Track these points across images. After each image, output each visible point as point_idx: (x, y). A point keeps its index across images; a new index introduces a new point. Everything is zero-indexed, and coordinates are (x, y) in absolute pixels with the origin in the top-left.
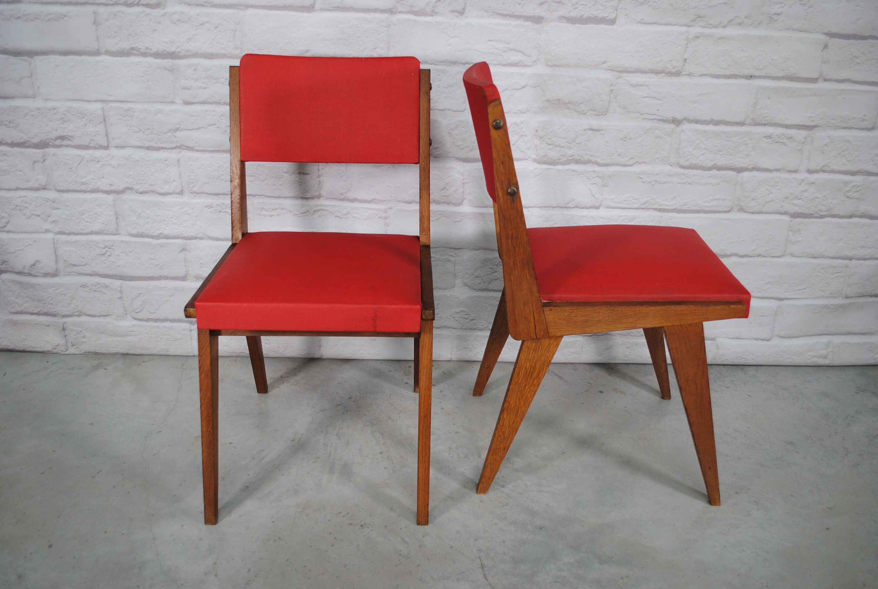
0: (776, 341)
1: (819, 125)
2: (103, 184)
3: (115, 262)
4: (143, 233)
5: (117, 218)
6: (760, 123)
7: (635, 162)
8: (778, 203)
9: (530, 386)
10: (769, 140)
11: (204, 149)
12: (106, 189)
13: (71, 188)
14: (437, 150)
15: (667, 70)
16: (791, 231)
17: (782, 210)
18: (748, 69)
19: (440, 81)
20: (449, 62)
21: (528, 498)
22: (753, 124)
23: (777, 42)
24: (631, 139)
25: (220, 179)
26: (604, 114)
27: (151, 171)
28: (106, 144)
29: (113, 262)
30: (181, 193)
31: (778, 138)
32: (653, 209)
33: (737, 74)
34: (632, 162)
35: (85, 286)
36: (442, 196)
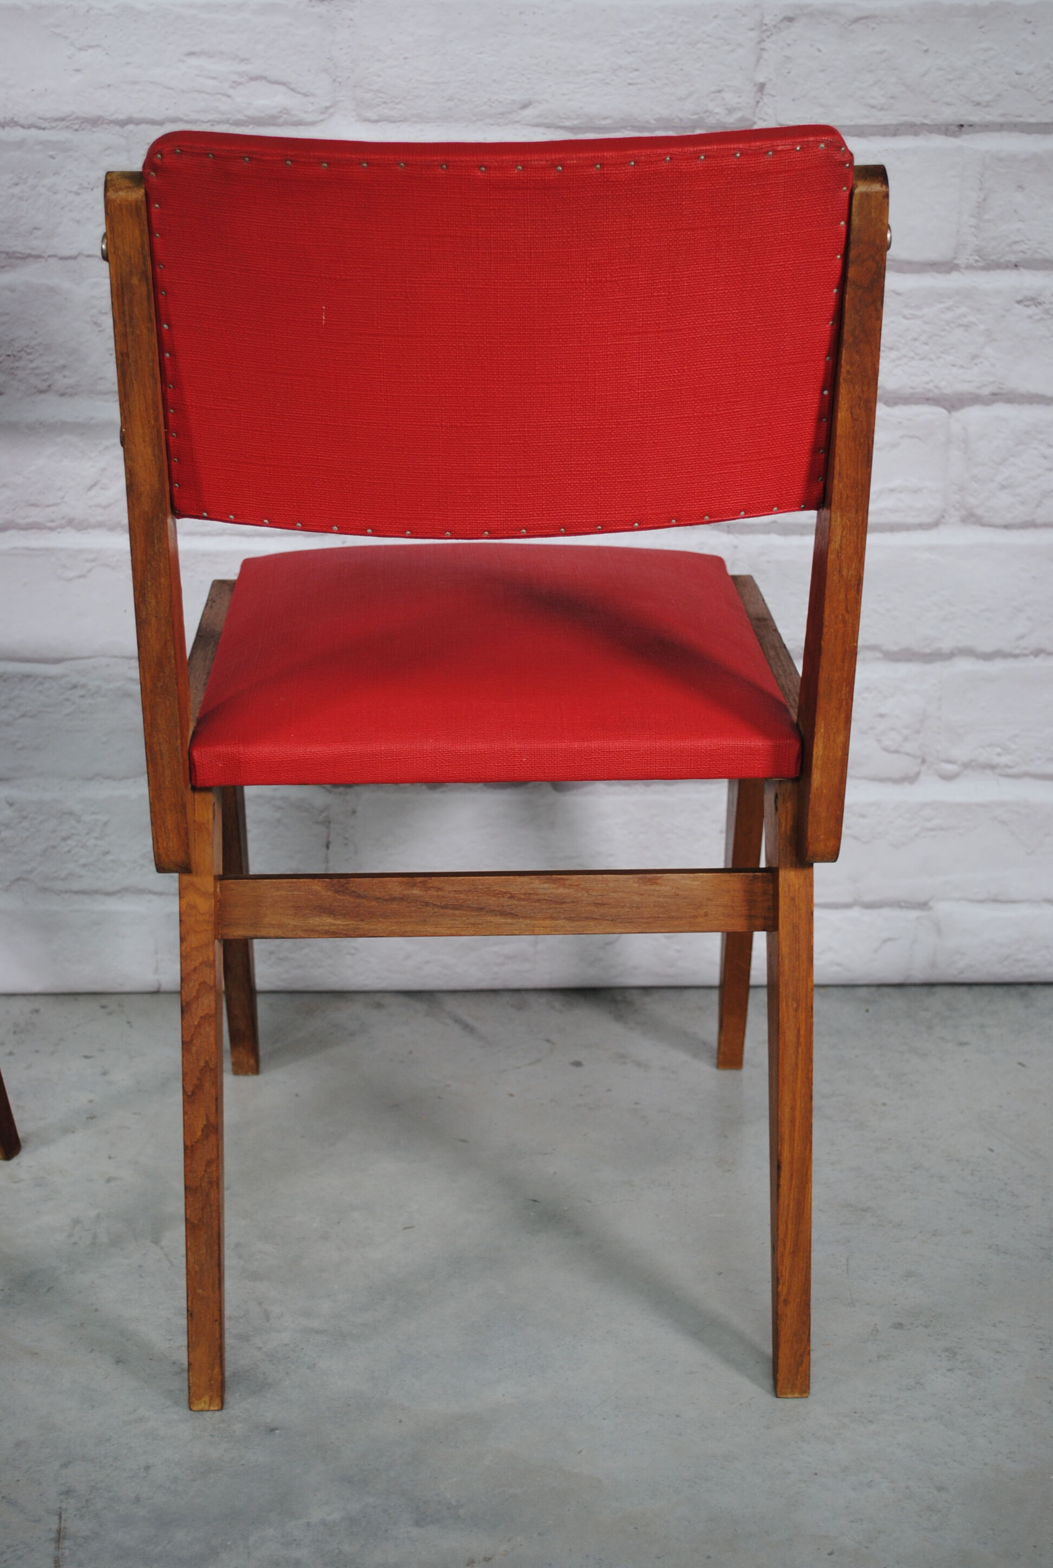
6: (1003, 260)
10: (1032, 310)
14: (67, 373)
18: (948, 104)
19: (56, 173)
20: (77, 118)
22: (981, 264)
23: (1030, 22)
33: (918, 120)
36: (90, 507)
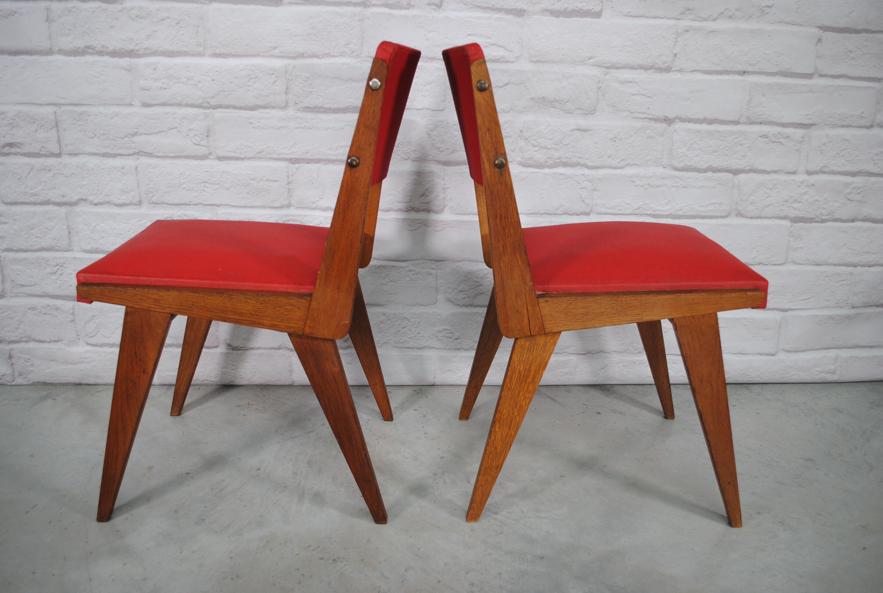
0: (782, 356)
1: (816, 123)
2: (55, 196)
3: (66, 281)
4: (97, 248)
5: (70, 233)
6: (756, 121)
7: (626, 164)
8: (777, 206)
9: (525, 393)
10: (765, 140)
11: (165, 155)
12: (58, 200)
13: (20, 201)
15: (657, 66)
16: (792, 236)
17: (782, 214)
18: (740, 64)
20: (426, 57)
21: (525, 525)
22: (748, 122)
23: (770, 36)
24: (621, 139)
25: (181, 188)
26: (592, 113)
27: (106, 180)
28: (58, 151)
29: (64, 281)
30: (140, 203)
31: (774, 137)
32: (647, 214)
33: (730, 69)
34: (623, 164)
35: (33, 308)
36: (421, 203)
